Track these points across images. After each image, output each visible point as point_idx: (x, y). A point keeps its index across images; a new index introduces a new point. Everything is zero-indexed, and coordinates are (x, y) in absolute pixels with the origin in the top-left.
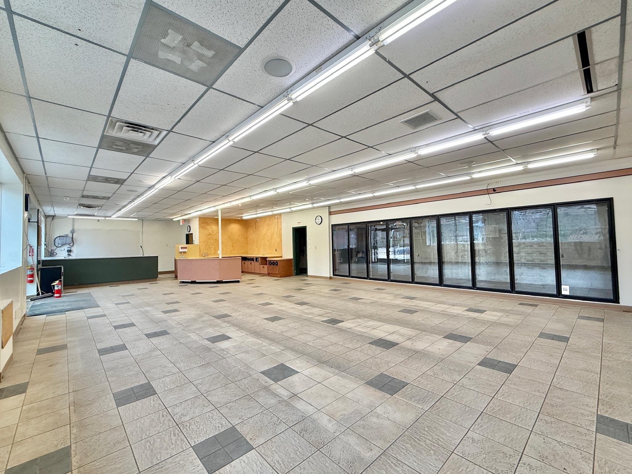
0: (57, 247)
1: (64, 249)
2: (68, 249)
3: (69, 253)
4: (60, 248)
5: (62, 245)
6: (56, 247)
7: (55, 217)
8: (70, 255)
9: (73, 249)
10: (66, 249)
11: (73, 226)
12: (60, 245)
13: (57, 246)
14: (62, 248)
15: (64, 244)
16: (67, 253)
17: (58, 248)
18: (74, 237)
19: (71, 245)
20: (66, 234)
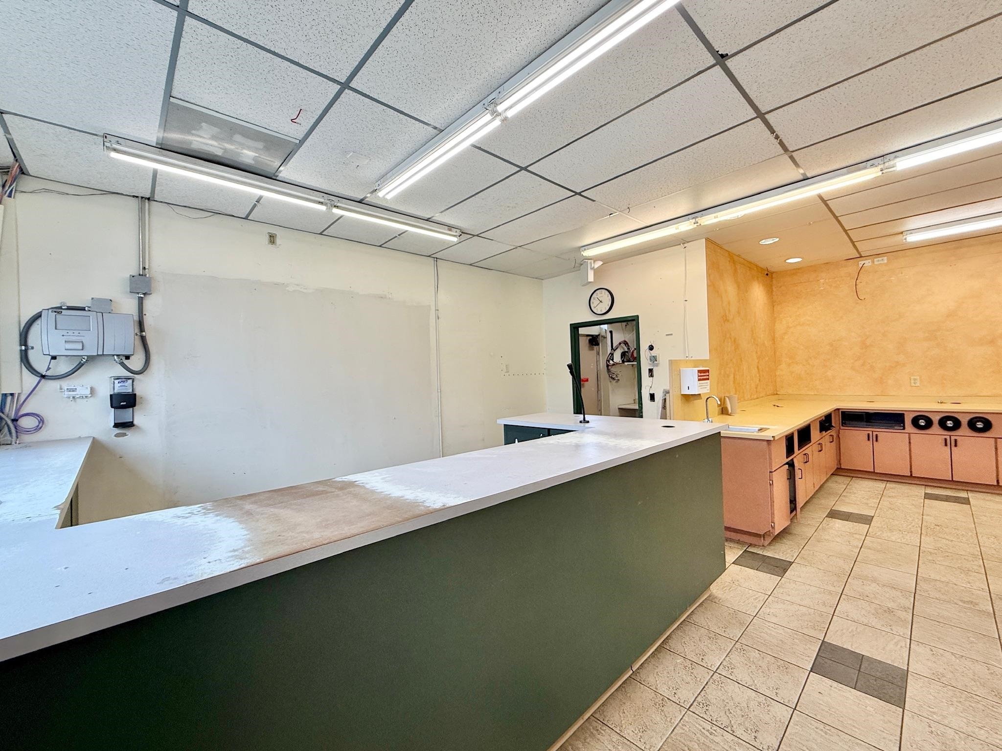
0: (43, 377)
1: (92, 391)
2: (119, 388)
3: (126, 415)
4: (65, 384)
5: (80, 366)
6: (33, 380)
7: (26, 183)
8: (129, 425)
9: (144, 387)
10: (105, 391)
11: (143, 252)
12: (62, 367)
13: (42, 368)
14: (82, 382)
15: (91, 359)
16: (110, 416)
17: (49, 386)
18: (148, 321)
19: (136, 363)
20: (96, 296)
